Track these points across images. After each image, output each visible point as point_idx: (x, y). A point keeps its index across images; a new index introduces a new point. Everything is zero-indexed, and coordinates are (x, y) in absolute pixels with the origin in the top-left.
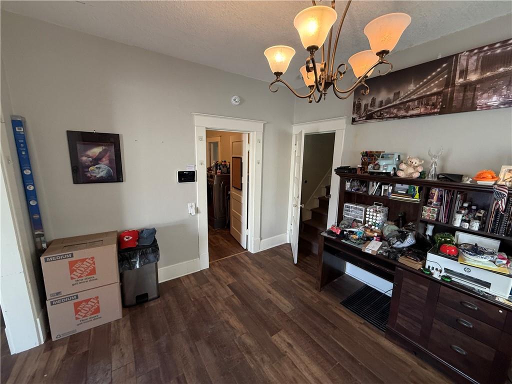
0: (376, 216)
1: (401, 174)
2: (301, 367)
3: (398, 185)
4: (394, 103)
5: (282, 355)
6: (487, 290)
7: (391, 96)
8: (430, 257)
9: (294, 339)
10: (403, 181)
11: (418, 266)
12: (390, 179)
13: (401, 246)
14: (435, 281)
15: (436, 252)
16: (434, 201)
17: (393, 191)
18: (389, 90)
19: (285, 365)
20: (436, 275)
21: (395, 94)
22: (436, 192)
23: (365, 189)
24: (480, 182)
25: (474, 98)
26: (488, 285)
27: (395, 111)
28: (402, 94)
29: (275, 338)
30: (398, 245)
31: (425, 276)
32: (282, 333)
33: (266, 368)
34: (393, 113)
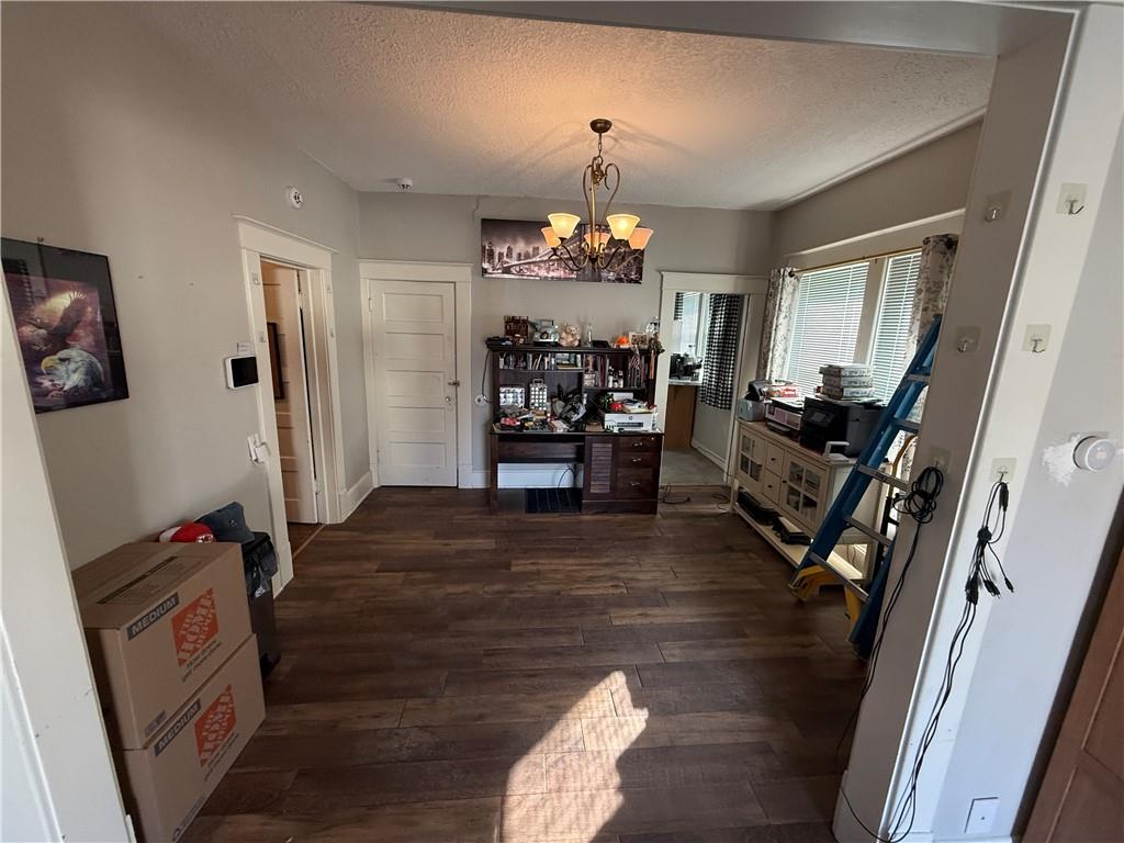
0: (540, 394)
1: (564, 343)
2: (561, 567)
3: (560, 356)
4: (534, 260)
5: (538, 572)
6: (642, 429)
7: (531, 250)
8: (608, 417)
9: (531, 558)
10: (564, 351)
11: (600, 429)
13: (581, 415)
14: (616, 435)
15: (608, 412)
16: (591, 368)
17: (556, 363)
18: (528, 242)
19: (550, 575)
20: (616, 430)
21: (534, 249)
22: (591, 359)
23: (523, 365)
24: (622, 347)
25: (599, 271)
26: (640, 425)
27: (536, 269)
28: (541, 251)
29: (513, 569)
30: (575, 417)
31: (608, 436)
32: (514, 562)
33: (541, 588)
34: (533, 271)
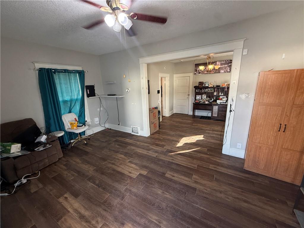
0: (204, 97)
1: (210, 86)
3: (209, 89)
10: (210, 88)
11: (216, 103)
12: (207, 87)
13: (211, 101)
15: (218, 100)
16: (216, 91)
17: (208, 90)
20: (219, 104)
22: (216, 89)
23: (201, 91)
24: (223, 86)
25: (220, 71)
31: (217, 105)
